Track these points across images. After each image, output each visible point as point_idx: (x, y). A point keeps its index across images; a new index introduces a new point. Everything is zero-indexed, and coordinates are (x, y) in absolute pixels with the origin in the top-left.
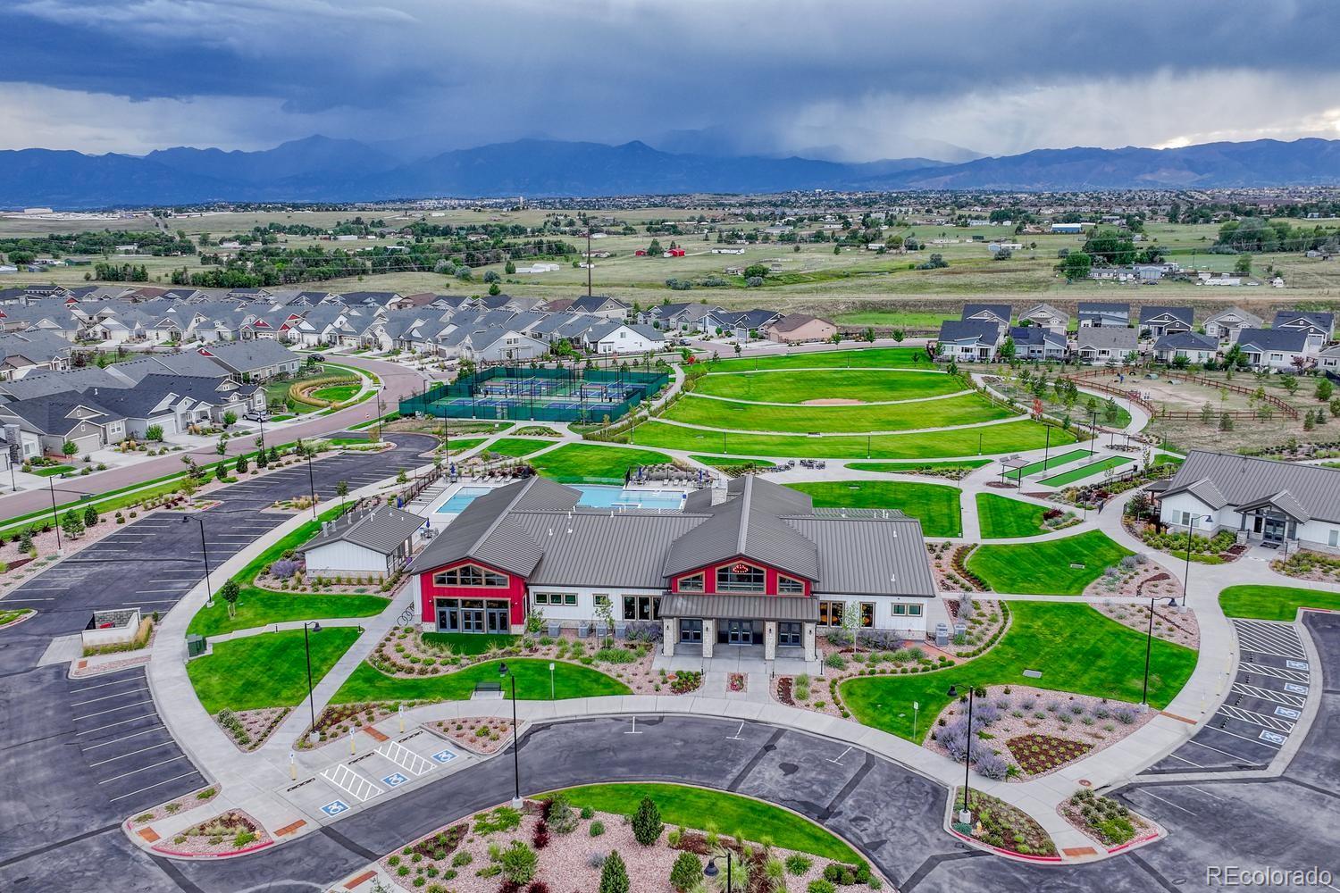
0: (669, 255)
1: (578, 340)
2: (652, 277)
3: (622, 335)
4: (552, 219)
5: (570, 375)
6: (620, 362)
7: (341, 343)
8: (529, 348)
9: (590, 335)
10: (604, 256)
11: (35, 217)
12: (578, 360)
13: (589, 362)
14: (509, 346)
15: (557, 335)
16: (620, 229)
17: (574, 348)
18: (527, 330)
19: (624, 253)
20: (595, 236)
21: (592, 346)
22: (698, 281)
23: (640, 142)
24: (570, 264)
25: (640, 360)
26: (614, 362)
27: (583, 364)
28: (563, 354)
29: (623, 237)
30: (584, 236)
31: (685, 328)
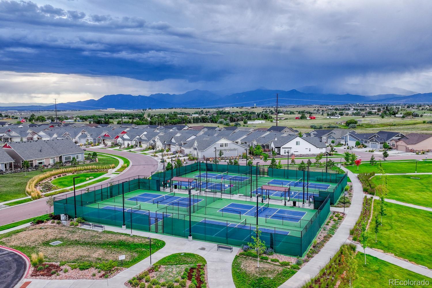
0: (309, 118)
1: (268, 146)
2: (303, 125)
3: (297, 143)
4: (265, 111)
5: (257, 171)
6: (298, 161)
7: (140, 145)
8: (235, 150)
9: (275, 143)
10: (283, 119)
11: (109, 111)
12: (266, 159)
13: (273, 161)
14: (222, 148)
15: (255, 143)
16: (289, 113)
17: (265, 151)
18: (239, 140)
19: (290, 119)
20: (279, 114)
21: (276, 150)
22: (325, 126)
23: (295, 90)
24: (270, 121)
25: (313, 160)
26: (293, 161)
27: (269, 162)
28: (257, 155)
29: (290, 115)
30: (275, 114)
31: (333, 142)
